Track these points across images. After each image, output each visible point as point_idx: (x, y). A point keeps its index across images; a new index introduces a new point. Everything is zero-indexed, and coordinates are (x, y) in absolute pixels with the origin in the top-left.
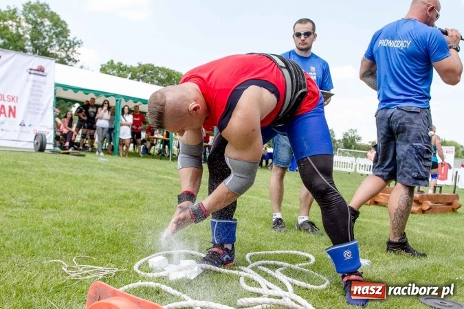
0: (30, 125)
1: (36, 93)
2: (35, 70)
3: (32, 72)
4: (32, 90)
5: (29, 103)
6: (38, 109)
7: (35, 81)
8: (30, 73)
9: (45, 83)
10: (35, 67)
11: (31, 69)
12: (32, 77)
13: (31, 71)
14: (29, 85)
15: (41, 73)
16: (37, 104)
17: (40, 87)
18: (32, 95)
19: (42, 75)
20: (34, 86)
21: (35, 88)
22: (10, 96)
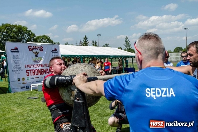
10: (54, 49)
15: (56, 51)
22: (48, 64)
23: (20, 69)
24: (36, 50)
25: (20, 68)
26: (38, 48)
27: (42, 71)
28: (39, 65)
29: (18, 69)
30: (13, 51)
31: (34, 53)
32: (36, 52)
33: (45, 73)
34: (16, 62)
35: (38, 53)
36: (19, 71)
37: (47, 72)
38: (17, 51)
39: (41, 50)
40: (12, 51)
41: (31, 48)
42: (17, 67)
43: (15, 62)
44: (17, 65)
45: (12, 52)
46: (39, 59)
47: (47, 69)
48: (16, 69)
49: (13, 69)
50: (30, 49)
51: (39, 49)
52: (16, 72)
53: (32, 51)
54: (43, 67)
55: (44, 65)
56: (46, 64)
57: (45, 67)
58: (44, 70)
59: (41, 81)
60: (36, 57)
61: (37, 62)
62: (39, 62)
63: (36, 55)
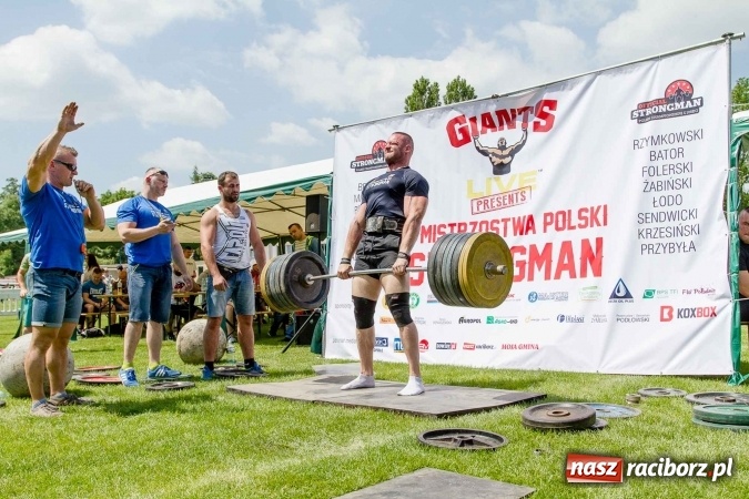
0: (649, 294)
1: (664, 178)
2: (658, 102)
3: (649, 111)
4: (650, 171)
5: (642, 218)
6: (678, 231)
7: (659, 139)
8: (641, 120)
9: (696, 135)
10: (658, 93)
11: (645, 105)
12: (650, 128)
13: (645, 112)
14: (642, 157)
15: (679, 105)
16: (671, 216)
17: (680, 152)
18: (649, 187)
19: (685, 112)
20: (653, 156)
21: (659, 163)
22: (586, 210)
24: (505, 132)
27: (518, 256)
28: (501, 225)
30: (363, 163)
32: (502, 148)
33: (539, 274)
37: (561, 267)
38: (380, 160)
39: (543, 123)
40: (361, 163)
45: (358, 169)
46: (515, 186)
47: (567, 246)
50: (460, 137)
51: (525, 125)
53: (471, 145)
54: (530, 232)
55: (539, 223)
56: (563, 213)
57: (545, 231)
58: (540, 250)
59: (498, 322)
60: (495, 173)
61: (495, 204)
62: (507, 201)
63: (498, 161)
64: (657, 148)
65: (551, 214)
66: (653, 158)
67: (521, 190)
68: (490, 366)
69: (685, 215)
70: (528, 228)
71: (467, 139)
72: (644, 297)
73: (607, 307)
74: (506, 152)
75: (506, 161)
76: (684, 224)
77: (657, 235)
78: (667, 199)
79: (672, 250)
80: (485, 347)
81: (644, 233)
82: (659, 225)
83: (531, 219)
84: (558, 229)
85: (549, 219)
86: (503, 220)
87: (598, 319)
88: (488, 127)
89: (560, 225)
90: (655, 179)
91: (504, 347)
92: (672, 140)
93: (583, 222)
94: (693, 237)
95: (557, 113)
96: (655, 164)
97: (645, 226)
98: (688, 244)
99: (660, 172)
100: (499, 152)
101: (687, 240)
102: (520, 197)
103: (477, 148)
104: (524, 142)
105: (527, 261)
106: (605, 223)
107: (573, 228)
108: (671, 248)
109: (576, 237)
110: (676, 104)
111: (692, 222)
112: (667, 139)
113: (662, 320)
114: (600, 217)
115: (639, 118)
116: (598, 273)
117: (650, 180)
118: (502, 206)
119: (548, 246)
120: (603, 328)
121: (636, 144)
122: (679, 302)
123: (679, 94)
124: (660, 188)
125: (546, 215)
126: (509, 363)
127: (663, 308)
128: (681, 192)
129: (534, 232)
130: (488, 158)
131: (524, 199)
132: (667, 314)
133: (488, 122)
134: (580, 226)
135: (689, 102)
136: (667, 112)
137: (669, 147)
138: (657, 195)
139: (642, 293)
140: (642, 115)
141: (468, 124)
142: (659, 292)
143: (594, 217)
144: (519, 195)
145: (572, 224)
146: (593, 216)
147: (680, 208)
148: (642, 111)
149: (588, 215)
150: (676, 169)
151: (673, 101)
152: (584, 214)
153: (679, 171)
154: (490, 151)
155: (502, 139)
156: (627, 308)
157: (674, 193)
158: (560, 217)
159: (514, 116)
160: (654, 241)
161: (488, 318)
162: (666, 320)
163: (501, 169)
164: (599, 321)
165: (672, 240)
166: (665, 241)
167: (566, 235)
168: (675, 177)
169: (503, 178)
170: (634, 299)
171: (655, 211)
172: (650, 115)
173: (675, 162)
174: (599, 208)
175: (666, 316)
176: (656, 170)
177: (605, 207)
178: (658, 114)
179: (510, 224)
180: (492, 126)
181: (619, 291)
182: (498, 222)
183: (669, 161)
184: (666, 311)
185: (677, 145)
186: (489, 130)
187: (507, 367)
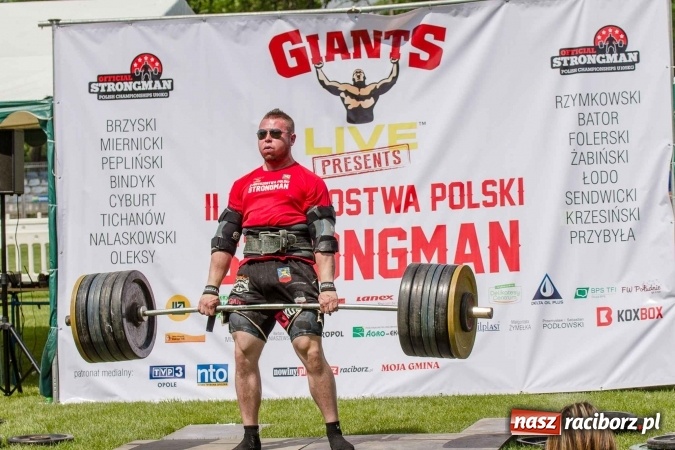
0: (581, 293)
2: (586, 50)
3: (574, 61)
4: (578, 138)
5: (571, 197)
6: (613, 215)
7: (587, 99)
8: (565, 69)
9: (633, 98)
10: (585, 39)
11: (569, 52)
12: (575, 83)
13: (569, 60)
14: (567, 118)
15: (611, 58)
16: (605, 197)
17: (614, 117)
18: (578, 159)
20: (582, 119)
21: (590, 129)
22: (493, 183)
23: (154, 228)
24: (365, 63)
25: (159, 219)
26: (386, 48)
27: (393, 243)
28: (364, 198)
29: (132, 228)
30: (111, 87)
31: (334, 90)
32: (360, 85)
34: (126, 173)
35: (385, 88)
36: (145, 246)
38: (146, 85)
39: (424, 56)
40: (108, 86)
41: (296, 53)
42: (134, 210)
43: (121, 171)
44: (127, 200)
45: (103, 95)
46: (383, 141)
47: (467, 232)
48: (120, 229)
49: (98, 229)
50: (292, 63)
51: (395, 55)
52: (118, 247)
54: (411, 209)
55: (424, 197)
56: (461, 186)
57: (434, 208)
58: (429, 234)
59: (369, 334)
60: (350, 120)
61: (352, 165)
62: (371, 163)
63: (354, 104)
64: (587, 110)
65: (442, 186)
66: (582, 122)
67: (395, 150)
68: (367, 395)
69: (622, 196)
70: (408, 204)
71: (303, 67)
72: (576, 297)
73: (530, 311)
74: (365, 92)
75: (367, 104)
76: (621, 206)
77: (590, 219)
78: (599, 174)
79: (607, 238)
80: (355, 369)
81: (573, 217)
82: (591, 207)
83: (412, 190)
84: (453, 206)
85: (439, 192)
86: (366, 190)
87: (518, 326)
88: (337, 51)
89: (457, 201)
90: (585, 149)
91: (386, 368)
92: (604, 102)
93: (490, 199)
94: (632, 223)
95: (447, 46)
96: (584, 129)
97: (574, 208)
98: (626, 233)
99: (591, 141)
100: (355, 91)
101: (625, 227)
102: (391, 158)
103: (322, 82)
104: (395, 79)
105: (409, 249)
106: (521, 202)
107: (476, 206)
108: (607, 236)
109: (481, 219)
110: (608, 56)
111: (630, 205)
112: (597, 98)
113: (600, 324)
114: (514, 192)
115: (562, 68)
116: (514, 266)
117: (580, 150)
118: (362, 168)
119: (440, 230)
120: (526, 336)
121: (558, 101)
122: (618, 302)
123: (611, 44)
124: (591, 161)
125: (434, 187)
126: (396, 390)
127: (599, 310)
128: (616, 166)
129: (417, 209)
130: (337, 99)
131: (398, 161)
132: (604, 318)
133: (337, 44)
134: (486, 204)
135: (622, 55)
136: (597, 65)
137: (602, 109)
138: (587, 169)
139: (574, 292)
140: (565, 64)
141: (305, 44)
142: (594, 291)
143: (505, 192)
144: (390, 155)
145: (474, 201)
146: (503, 192)
147: (615, 187)
148: (565, 59)
149: (497, 189)
150: (609, 137)
151: (603, 52)
152: (490, 188)
153: (613, 141)
154: (341, 88)
155: (358, 72)
156: (555, 310)
157: (608, 167)
158: (457, 190)
159: (378, 42)
160: (585, 228)
161: (354, 329)
162: (604, 324)
163: (359, 116)
164: (519, 328)
165: (607, 226)
166: (598, 227)
167: (465, 215)
168: (609, 147)
169: (363, 128)
170: (564, 299)
171: (586, 189)
172: (575, 67)
173: (608, 129)
174: (511, 181)
175: (604, 319)
176: (586, 137)
177: (521, 181)
178: (586, 65)
179: (378, 197)
180: (343, 51)
181: (545, 290)
182: (358, 192)
183: (601, 128)
184: (603, 314)
185: (610, 108)
186: (338, 56)
187: (395, 395)
